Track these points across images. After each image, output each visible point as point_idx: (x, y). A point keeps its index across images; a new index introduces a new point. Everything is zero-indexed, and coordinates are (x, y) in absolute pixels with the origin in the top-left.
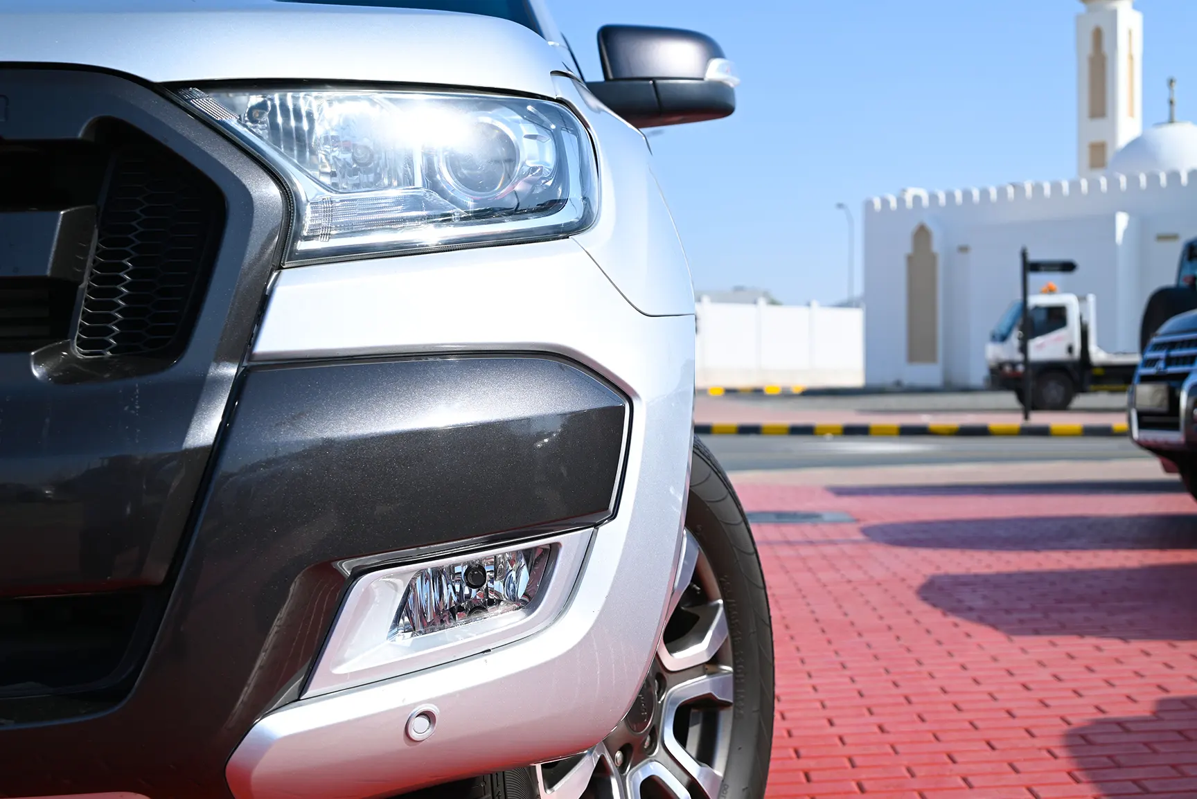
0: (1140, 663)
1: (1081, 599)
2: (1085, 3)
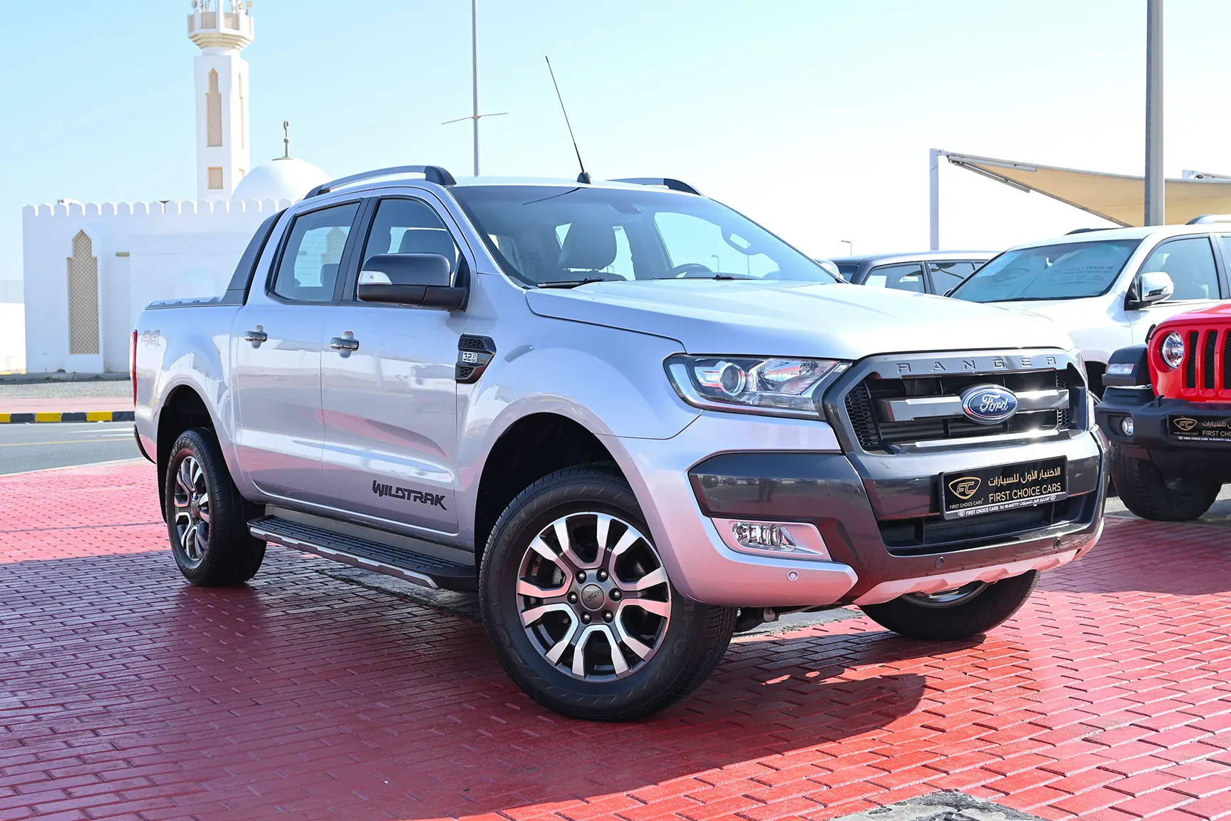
2: (201, 48)
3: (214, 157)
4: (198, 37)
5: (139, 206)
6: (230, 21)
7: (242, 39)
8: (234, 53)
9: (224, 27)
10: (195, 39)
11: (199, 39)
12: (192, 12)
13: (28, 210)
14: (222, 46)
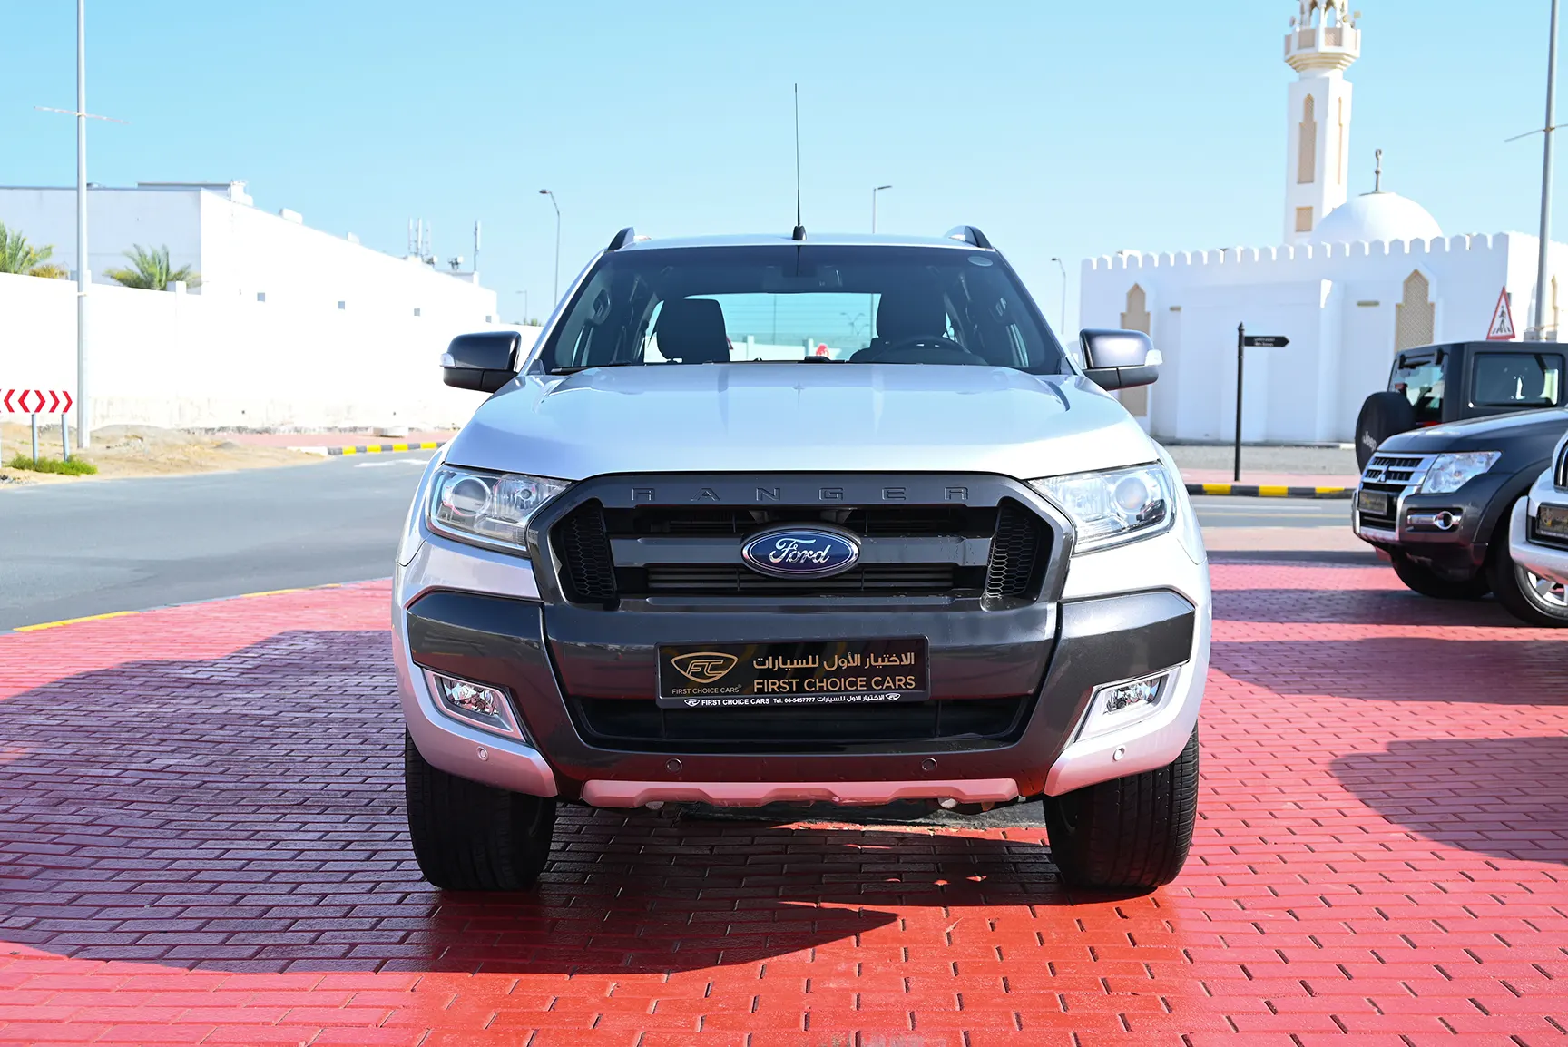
0: (1376, 716)
1: (1325, 666)
2: (1298, 72)
3: (1304, 195)
4: (1294, 59)
5: (1197, 256)
6: (1332, 37)
7: (1345, 57)
8: (1334, 75)
9: (1324, 45)
10: (1292, 61)
11: (1295, 62)
12: (1288, 31)
13: (1086, 264)
14: (1320, 67)
